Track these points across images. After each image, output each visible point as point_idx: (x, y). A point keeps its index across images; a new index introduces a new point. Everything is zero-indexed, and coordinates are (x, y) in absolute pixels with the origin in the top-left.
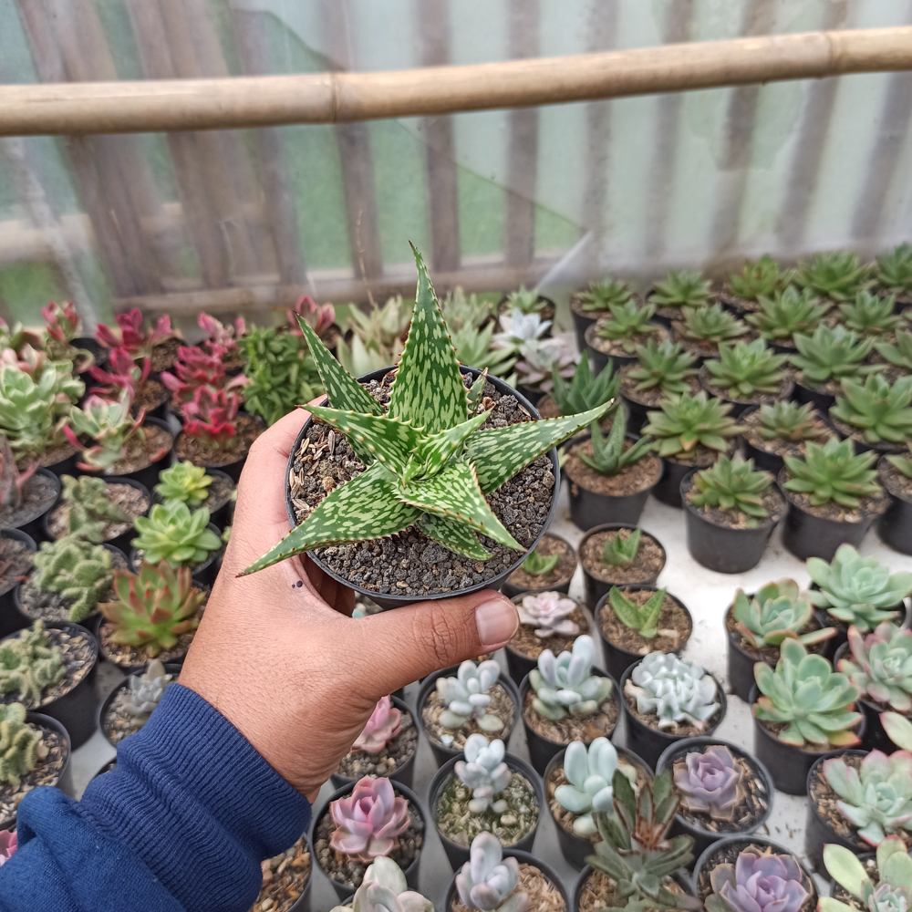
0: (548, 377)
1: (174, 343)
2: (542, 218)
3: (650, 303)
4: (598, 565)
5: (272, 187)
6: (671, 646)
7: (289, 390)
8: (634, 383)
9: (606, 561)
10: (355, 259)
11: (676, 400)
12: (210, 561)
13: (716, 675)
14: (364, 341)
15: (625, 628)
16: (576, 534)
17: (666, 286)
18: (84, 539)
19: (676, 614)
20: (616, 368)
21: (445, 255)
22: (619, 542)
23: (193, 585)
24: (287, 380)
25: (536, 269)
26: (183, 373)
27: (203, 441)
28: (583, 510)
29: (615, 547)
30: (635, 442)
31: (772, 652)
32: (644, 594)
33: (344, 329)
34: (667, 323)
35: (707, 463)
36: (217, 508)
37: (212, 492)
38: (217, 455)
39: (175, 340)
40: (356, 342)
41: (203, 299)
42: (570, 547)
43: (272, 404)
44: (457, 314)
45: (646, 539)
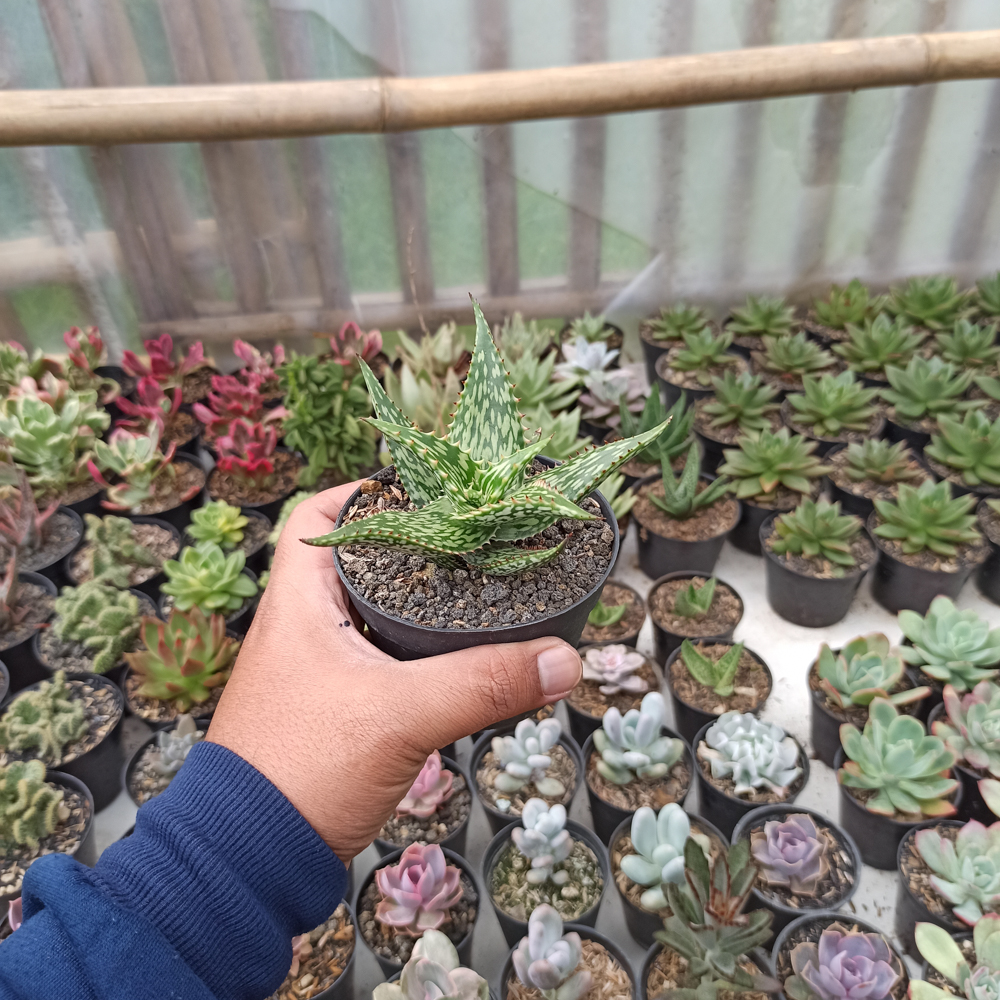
0: (615, 411)
1: (206, 372)
2: (609, 237)
3: (728, 331)
4: (668, 617)
5: (314, 202)
6: (749, 705)
7: (332, 423)
8: (709, 418)
9: (678, 612)
10: (404, 282)
11: (755, 437)
12: (246, 609)
13: (798, 738)
14: (414, 371)
15: (698, 685)
16: (645, 582)
17: (745, 313)
18: (109, 583)
19: (755, 670)
20: (690, 402)
21: (502, 278)
22: (692, 592)
23: (227, 634)
24: (330, 413)
25: (602, 293)
26: (217, 405)
27: (238, 479)
28: (653, 557)
29: (687, 597)
30: (710, 482)
31: (860, 712)
32: (719, 649)
33: (393, 358)
34: (746, 353)
35: (789, 506)
36: (254, 551)
37: (248, 534)
38: (253, 494)
39: (208, 369)
40: (406, 372)
41: (239, 324)
42: (638, 597)
43: (314, 440)
44: (516, 342)
45: (722, 589)
